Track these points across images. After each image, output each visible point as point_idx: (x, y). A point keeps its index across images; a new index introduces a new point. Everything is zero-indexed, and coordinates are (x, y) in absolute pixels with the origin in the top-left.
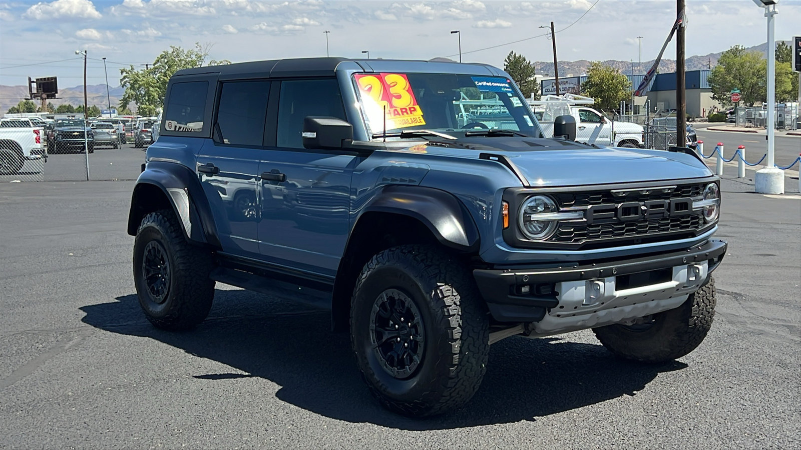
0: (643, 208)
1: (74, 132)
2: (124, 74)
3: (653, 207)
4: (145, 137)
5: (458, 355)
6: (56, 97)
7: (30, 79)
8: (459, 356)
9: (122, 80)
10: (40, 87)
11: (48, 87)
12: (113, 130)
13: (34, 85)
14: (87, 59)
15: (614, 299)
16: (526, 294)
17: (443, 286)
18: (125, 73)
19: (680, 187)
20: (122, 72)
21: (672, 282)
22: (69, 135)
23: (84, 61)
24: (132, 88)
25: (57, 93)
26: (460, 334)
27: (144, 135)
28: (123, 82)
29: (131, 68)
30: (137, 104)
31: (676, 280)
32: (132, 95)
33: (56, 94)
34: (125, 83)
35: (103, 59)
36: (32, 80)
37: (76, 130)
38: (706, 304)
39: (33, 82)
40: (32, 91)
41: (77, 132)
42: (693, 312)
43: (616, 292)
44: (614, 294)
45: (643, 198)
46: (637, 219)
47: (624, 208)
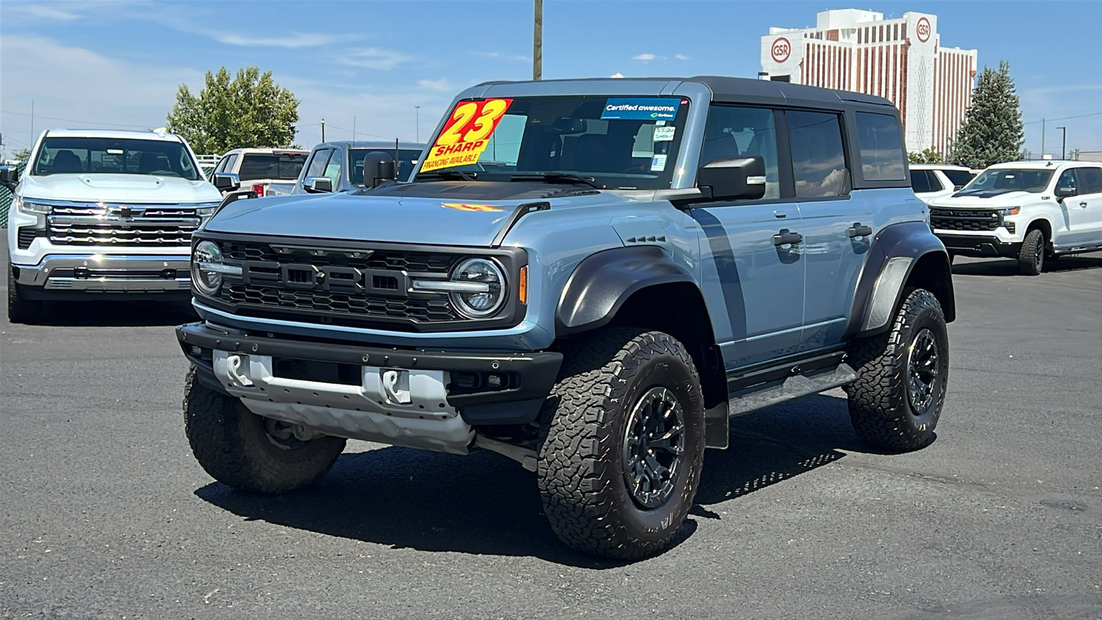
0: (321, 275)
15: (270, 387)
19: (378, 254)
21: (362, 387)
31: (366, 386)
38: (562, 463)
43: (273, 378)
44: (265, 379)
45: (319, 261)
46: (311, 287)
47: (294, 270)
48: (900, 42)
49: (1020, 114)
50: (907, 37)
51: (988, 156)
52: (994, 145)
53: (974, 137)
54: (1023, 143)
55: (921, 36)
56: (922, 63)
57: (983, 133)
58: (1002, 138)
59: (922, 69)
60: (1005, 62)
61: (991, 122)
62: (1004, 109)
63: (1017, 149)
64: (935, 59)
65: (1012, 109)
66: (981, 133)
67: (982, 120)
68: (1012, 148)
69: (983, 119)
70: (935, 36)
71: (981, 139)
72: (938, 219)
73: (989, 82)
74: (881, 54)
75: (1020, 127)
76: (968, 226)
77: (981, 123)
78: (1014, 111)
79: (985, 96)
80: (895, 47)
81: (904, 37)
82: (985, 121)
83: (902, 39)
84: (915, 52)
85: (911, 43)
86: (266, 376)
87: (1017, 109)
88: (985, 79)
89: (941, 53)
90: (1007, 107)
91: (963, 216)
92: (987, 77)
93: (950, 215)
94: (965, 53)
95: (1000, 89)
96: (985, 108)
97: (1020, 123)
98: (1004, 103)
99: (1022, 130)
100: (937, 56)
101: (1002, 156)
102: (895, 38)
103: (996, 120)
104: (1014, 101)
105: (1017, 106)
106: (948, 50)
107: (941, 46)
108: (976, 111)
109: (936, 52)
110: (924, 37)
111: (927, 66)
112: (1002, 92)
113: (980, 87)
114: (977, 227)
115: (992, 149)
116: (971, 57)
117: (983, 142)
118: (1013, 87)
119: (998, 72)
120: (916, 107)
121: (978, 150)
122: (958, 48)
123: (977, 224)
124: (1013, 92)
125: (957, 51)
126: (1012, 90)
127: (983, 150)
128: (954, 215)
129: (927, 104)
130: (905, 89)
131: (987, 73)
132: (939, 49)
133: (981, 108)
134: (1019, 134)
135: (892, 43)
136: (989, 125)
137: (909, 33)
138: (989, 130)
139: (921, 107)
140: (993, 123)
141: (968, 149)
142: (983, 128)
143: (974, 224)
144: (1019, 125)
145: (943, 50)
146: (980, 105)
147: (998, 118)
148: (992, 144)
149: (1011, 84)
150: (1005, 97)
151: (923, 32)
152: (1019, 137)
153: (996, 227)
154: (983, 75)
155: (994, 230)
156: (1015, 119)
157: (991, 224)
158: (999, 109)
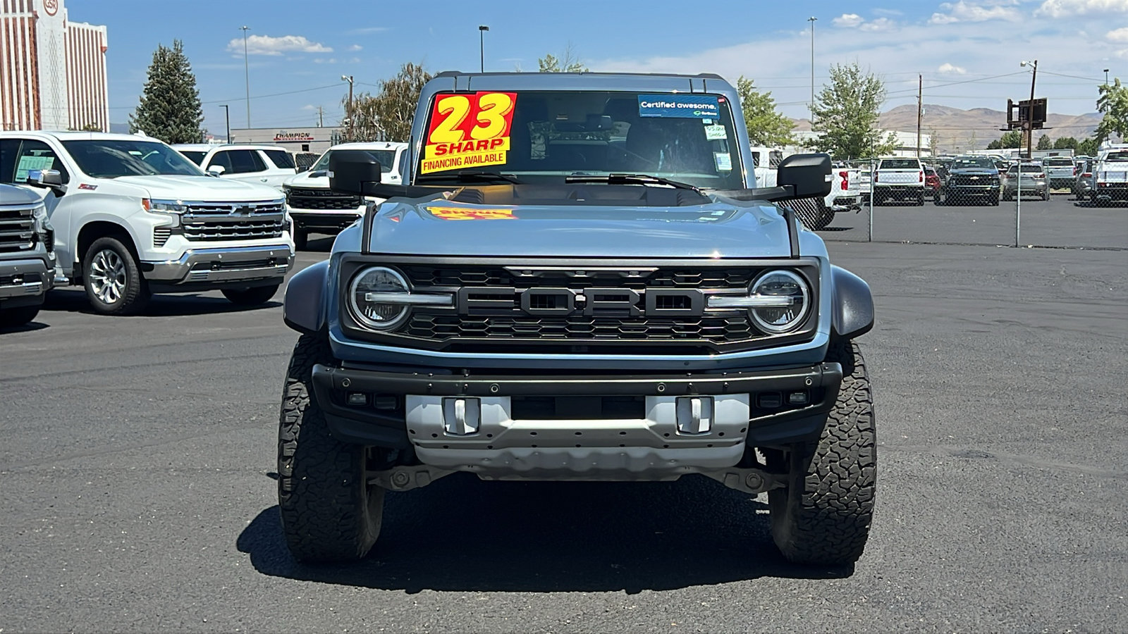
0: (580, 298)
1: (974, 176)
2: (1104, 93)
3: (597, 297)
4: (1087, 185)
5: (290, 479)
6: (1044, 127)
7: (1010, 102)
8: (291, 481)
9: (1099, 102)
10: (1023, 114)
11: (1034, 112)
12: (1041, 174)
13: (1016, 110)
14: (1036, 73)
15: (504, 432)
16: (357, 406)
17: (295, 383)
18: (1106, 91)
19: (664, 271)
20: (1101, 91)
21: (646, 420)
22: (964, 179)
23: (1032, 75)
24: (1114, 113)
25: (1045, 121)
26: (294, 450)
27: (1085, 182)
28: (1100, 105)
29: (1115, 84)
30: (1119, 136)
31: (653, 419)
32: (1113, 123)
33: (1044, 123)
34: (1104, 105)
35: (1105, 71)
36: (1013, 104)
37: (976, 173)
38: (838, 475)
39: (1015, 106)
40: (1012, 119)
41: (977, 176)
42: (807, 484)
43: (513, 421)
44: (503, 424)
45: (579, 283)
46: (567, 314)
47: (536, 295)
48: (27, 15)
49: (198, 92)
50: (34, 10)
51: (170, 133)
52: (175, 122)
53: (155, 115)
54: (202, 120)
55: (48, 9)
56: (52, 37)
57: (164, 110)
58: (182, 116)
59: (53, 43)
60: (179, 41)
61: (170, 100)
62: (182, 87)
63: (198, 126)
64: (65, 34)
65: (189, 87)
66: (161, 110)
67: (161, 98)
68: (193, 125)
69: (162, 96)
70: (63, 11)
71: (163, 117)
72: (299, 199)
73: (164, 60)
74: (7, 26)
75: (199, 105)
76: (331, 205)
77: (161, 100)
78: (191, 89)
79: (162, 74)
80: (22, 19)
81: (30, 9)
82: (164, 98)
83: (29, 11)
84: (44, 25)
85: (38, 15)
86: (504, 420)
87: (194, 87)
88: (161, 57)
89: (70, 28)
90: (185, 85)
91: (325, 196)
92: (163, 54)
93: (312, 195)
94: (94, 28)
95: (177, 67)
96: (163, 86)
97: (197, 100)
98: (181, 81)
99: (200, 108)
100: (67, 30)
101: (184, 133)
102: (22, 10)
103: (175, 97)
104: (191, 79)
105: (195, 84)
106: (77, 25)
107: (69, 20)
108: (155, 88)
109: (65, 27)
110: (52, 11)
111: (57, 40)
112: (179, 70)
113: (156, 65)
114: (339, 206)
115: (174, 127)
116: (100, 33)
117: (165, 119)
118: (188, 66)
119: (172, 50)
120: (50, 81)
121: (161, 127)
122: (87, 23)
123: (339, 203)
124: (189, 70)
125: (86, 26)
126: (187, 68)
127: (165, 127)
128: (316, 195)
129: (61, 79)
130: (36, 63)
131: (162, 51)
132: (68, 24)
133: (159, 85)
134: (198, 111)
135: (18, 15)
136: (169, 102)
137: (36, 6)
138: (169, 107)
139: (55, 81)
140: (172, 101)
141: (150, 126)
142: (163, 104)
143: (336, 203)
144: (197, 102)
145: (73, 25)
146: (158, 82)
147: (177, 96)
148: (174, 121)
149: (186, 62)
150: (182, 75)
151: (50, 5)
152: (199, 114)
153: (359, 206)
154: (158, 53)
155: (356, 209)
156: (193, 97)
157: (353, 203)
158: (177, 87)
